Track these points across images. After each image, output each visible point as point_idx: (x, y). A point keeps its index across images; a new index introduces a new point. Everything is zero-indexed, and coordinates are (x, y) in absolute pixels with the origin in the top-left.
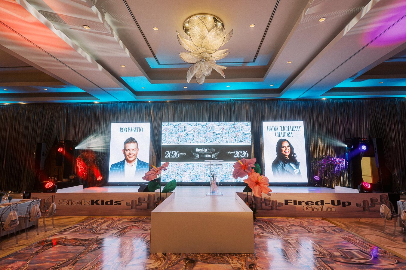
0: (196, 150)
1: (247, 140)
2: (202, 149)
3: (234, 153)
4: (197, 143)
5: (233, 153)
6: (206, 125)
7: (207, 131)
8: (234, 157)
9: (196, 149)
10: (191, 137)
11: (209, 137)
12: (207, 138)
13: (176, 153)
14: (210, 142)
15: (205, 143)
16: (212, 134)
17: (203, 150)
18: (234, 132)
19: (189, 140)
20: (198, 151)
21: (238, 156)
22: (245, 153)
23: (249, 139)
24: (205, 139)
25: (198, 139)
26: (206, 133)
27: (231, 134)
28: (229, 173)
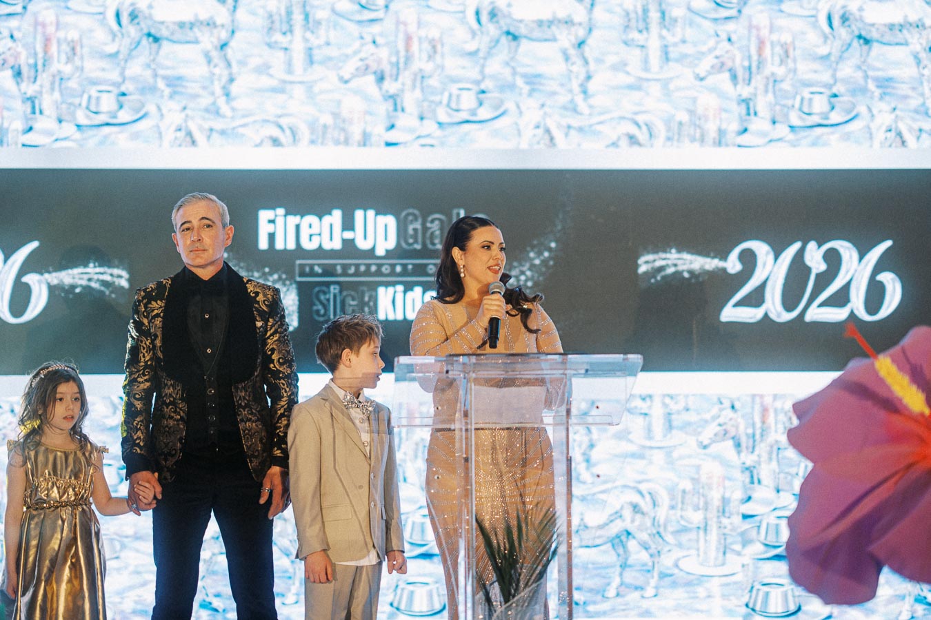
0: (264, 230)
1: (884, 106)
2: (337, 215)
3: (733, 264)
4: (276, 142)
5: (711, 264)
8: (730, 313)
9: (264, 215)
10: (201, 70)
11: (421, 63)
12: (390, 86)
14: (430, 127)
15: (365, 140)
16: (461, 34)
17: (348, 224)
19: (174, 105)
20: (285, 242)
21: (774, 307)
22: (856, 269)
24: (367, 98)
25: (280, 89)
26: (389, 24)
27: (690, 33)
28: (662, 513)
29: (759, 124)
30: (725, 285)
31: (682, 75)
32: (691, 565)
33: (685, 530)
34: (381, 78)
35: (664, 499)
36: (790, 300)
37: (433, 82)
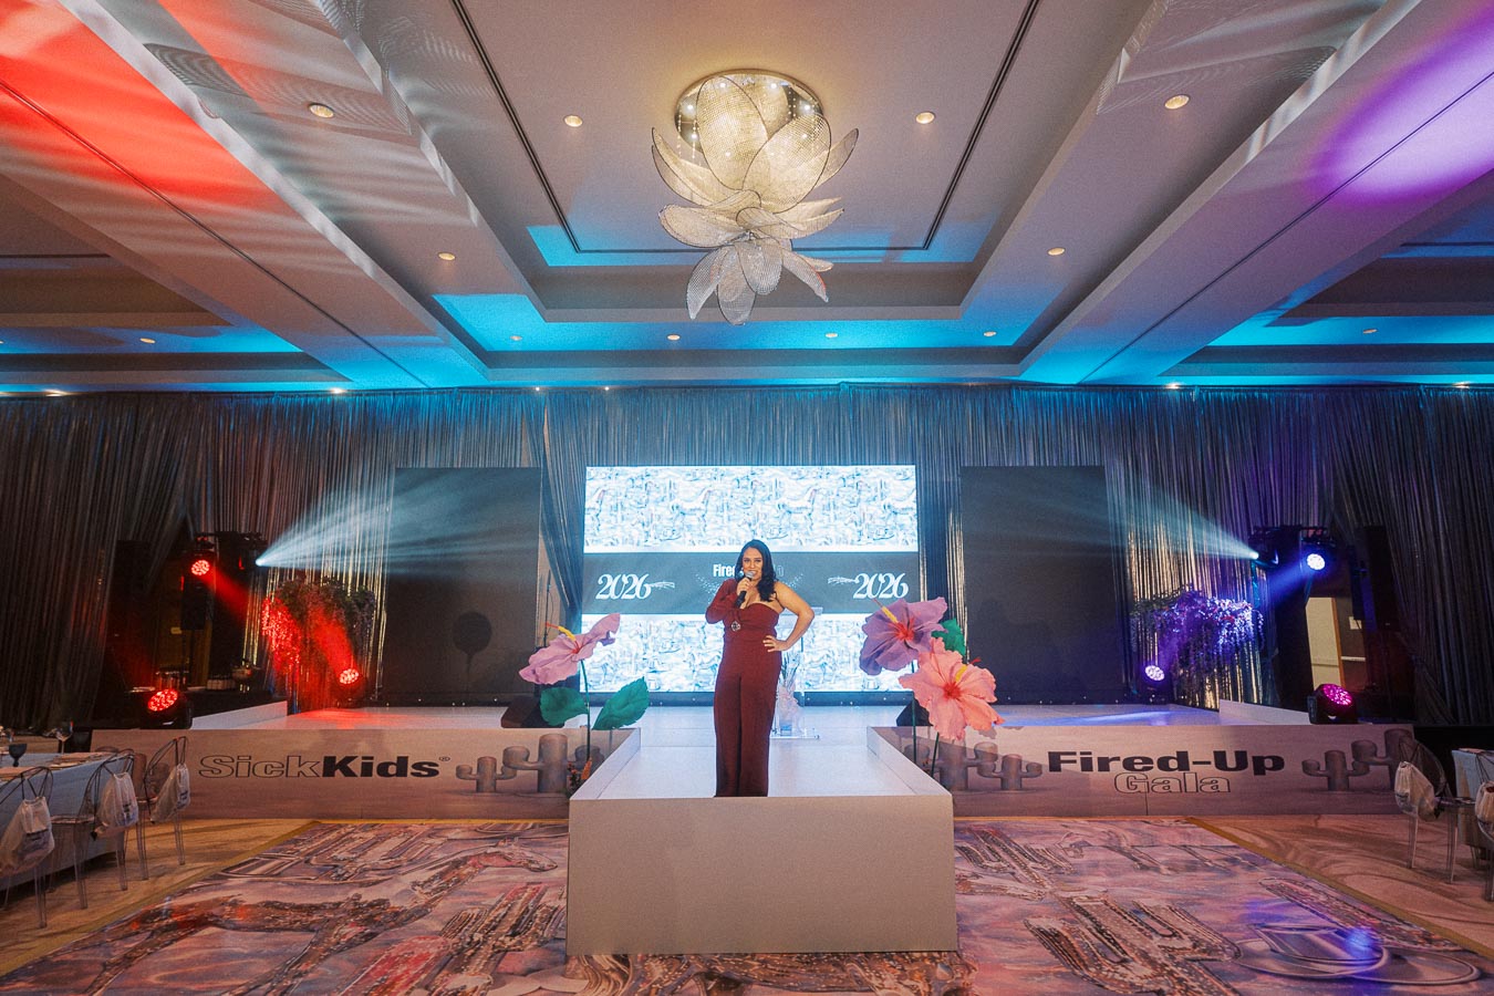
0: (715, 570)
5: (850, 581)
6: (751, 477)
7: (753, 500)
8: (856, 596)
9: (715, 566)
10: (696, 523)
11: (761, 520)
12: (753, 528)
13: (637, 583)
16: (774, 512)
18: (854, 503)
19: (689, 534)
22: (894, 582)
23: (911, 531)
24: (747, 531)
25: (720, 528)
26: (753, 508)
27: (842, 511)
28: (836, 657)
29: (864, 538)
30: (855, 587)
31: (840, 523)
32: (845, 673)
33: (843, 663)
34: (750, 525)
35: (837, 653)
36: (874, 593)
37: (766, 526)
